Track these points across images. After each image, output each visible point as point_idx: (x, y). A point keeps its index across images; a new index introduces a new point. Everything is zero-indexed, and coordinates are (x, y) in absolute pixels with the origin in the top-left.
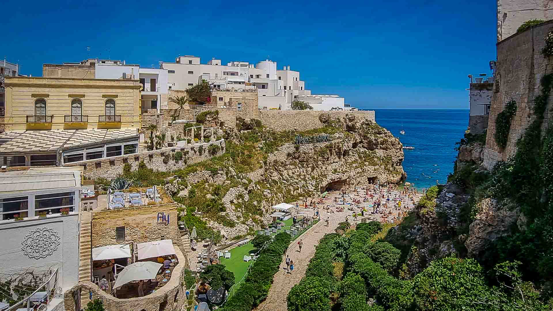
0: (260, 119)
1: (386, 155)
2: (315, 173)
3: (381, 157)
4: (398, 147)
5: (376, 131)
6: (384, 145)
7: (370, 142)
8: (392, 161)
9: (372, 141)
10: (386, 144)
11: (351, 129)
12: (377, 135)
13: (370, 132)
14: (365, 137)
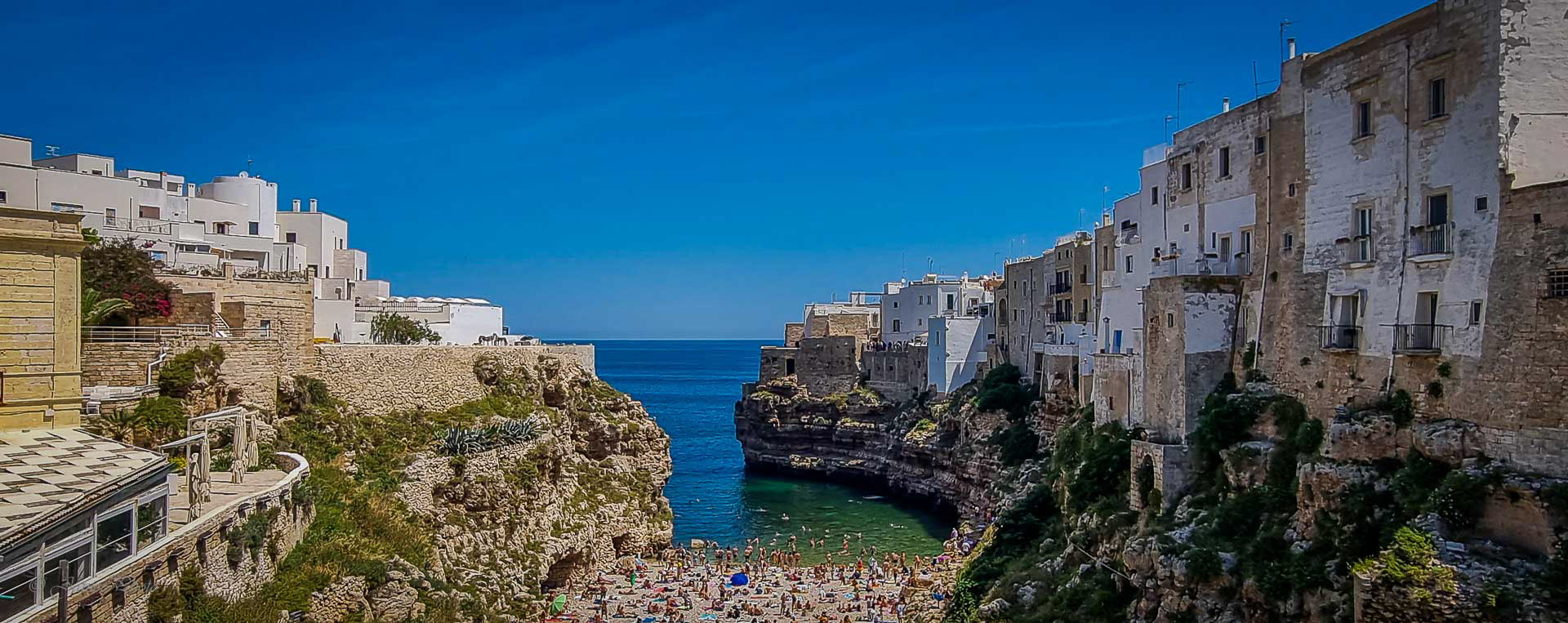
0: (320, 375)
1: (635, 470)
2: (516, 542)
3: (625, 475)
4: (661, 445)
5: (610, 402)
6: (629, 442)
7: (596, 436)
8: (653, 486)
9: (603, 433)
10: (635, 439)
11: (553, 398)
12: (612, 413)
13: (593, 408)
14: (584, 422)
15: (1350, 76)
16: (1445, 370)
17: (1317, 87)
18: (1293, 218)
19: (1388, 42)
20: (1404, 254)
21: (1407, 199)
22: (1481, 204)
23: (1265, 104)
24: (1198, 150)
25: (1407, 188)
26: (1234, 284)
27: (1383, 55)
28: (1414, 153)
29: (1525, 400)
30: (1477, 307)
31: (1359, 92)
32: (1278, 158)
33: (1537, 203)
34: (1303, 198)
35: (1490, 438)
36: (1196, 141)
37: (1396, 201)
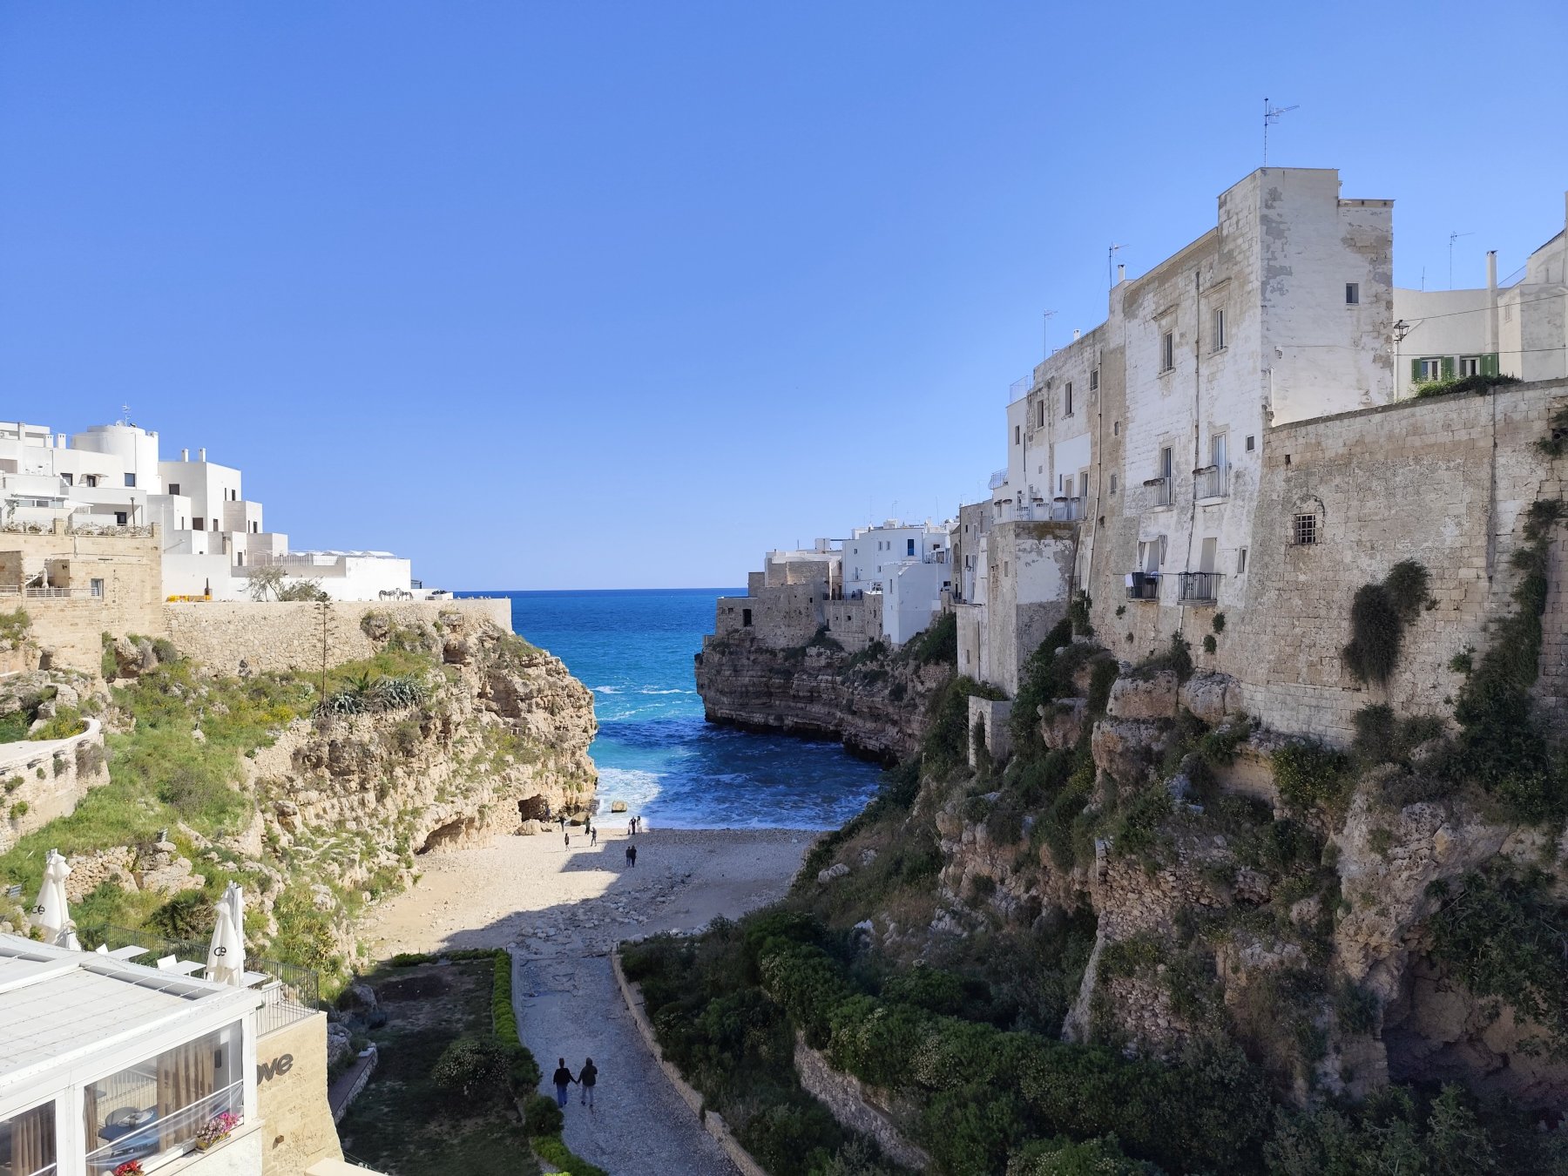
0: (171, 636)
1: (552, 729)
2: (389, 807)
3: (540, 735)
5: (525, 658)
7: (507, 694)
9: (516, 691)
11: (454, 655)
12: (527, 670)
13: (505, 664)
15: (1157, 303)
16: (1219, 622)
17: (1135, 317)
18: (1117, 459)
19: (1184, 268)
20: (1195, 497)
21: (1197, 438)
22: (1250, 444)
23: (1097, 335)
24: (1049, 385)
25: (1197, 427)
26: (1070, 530)
27: (1180, 281)
28: (1203, 387)
29: (1272, 653)
30: (1244, 551)
31: (1164, 322)
32: (1106, 395)
33: (1287, 443)
34: (1123, 437)
35: (1246, 694)
36: (1049, 376)
37: (1190, 441)
